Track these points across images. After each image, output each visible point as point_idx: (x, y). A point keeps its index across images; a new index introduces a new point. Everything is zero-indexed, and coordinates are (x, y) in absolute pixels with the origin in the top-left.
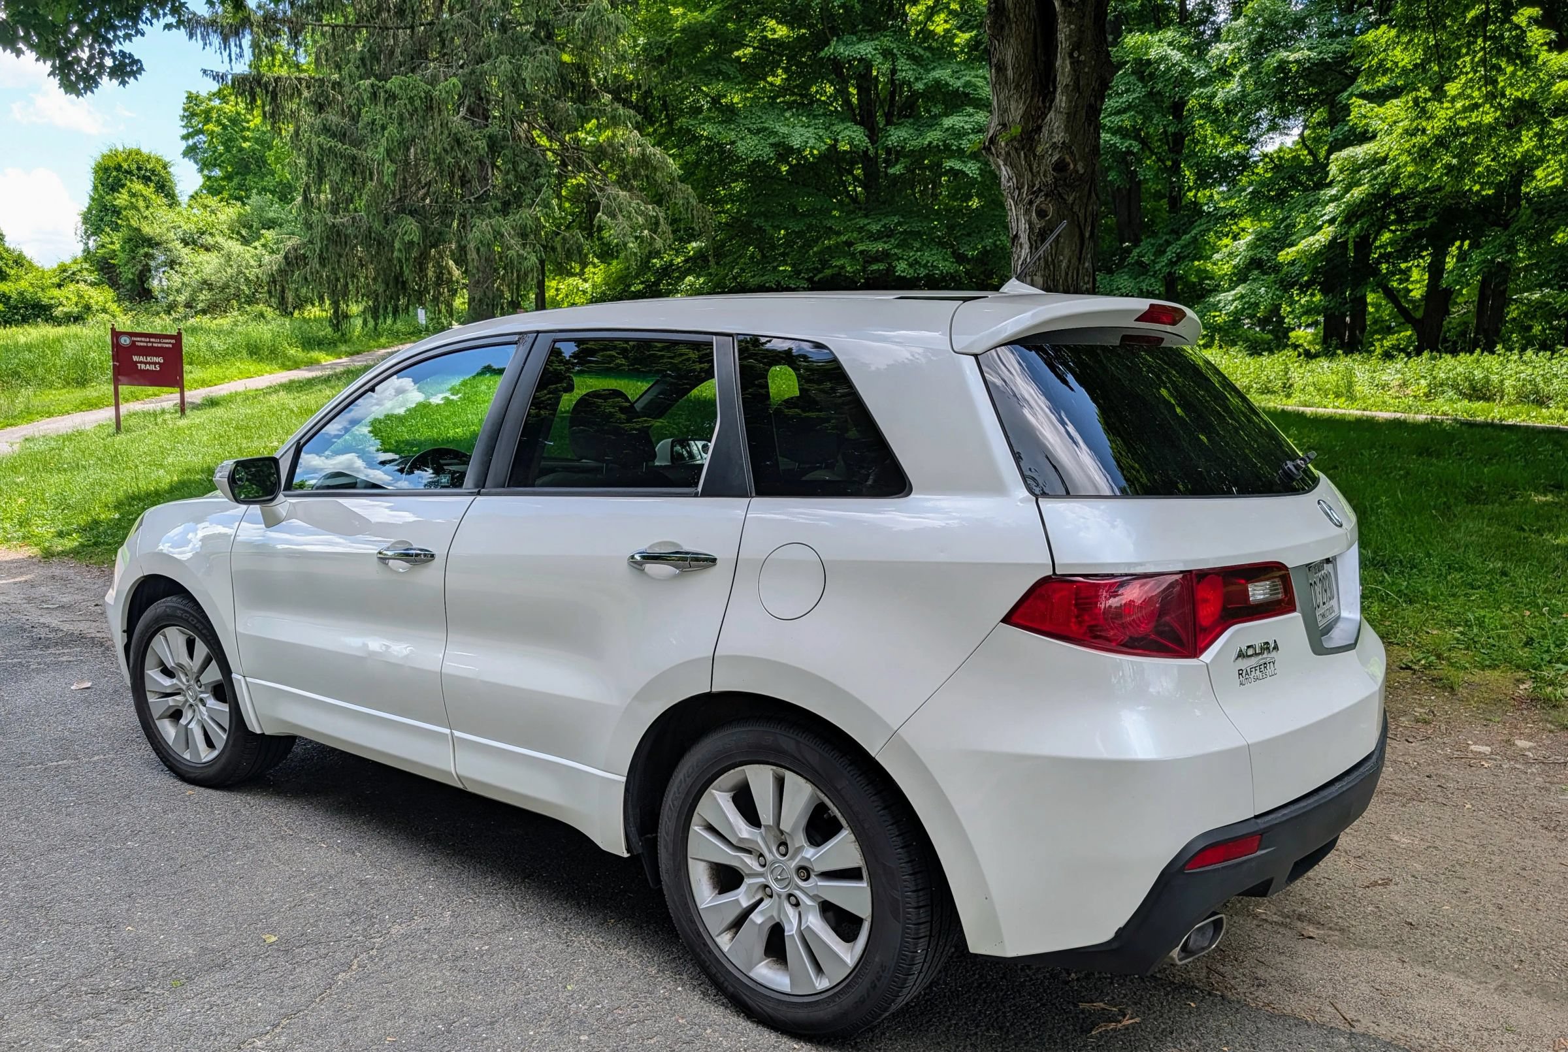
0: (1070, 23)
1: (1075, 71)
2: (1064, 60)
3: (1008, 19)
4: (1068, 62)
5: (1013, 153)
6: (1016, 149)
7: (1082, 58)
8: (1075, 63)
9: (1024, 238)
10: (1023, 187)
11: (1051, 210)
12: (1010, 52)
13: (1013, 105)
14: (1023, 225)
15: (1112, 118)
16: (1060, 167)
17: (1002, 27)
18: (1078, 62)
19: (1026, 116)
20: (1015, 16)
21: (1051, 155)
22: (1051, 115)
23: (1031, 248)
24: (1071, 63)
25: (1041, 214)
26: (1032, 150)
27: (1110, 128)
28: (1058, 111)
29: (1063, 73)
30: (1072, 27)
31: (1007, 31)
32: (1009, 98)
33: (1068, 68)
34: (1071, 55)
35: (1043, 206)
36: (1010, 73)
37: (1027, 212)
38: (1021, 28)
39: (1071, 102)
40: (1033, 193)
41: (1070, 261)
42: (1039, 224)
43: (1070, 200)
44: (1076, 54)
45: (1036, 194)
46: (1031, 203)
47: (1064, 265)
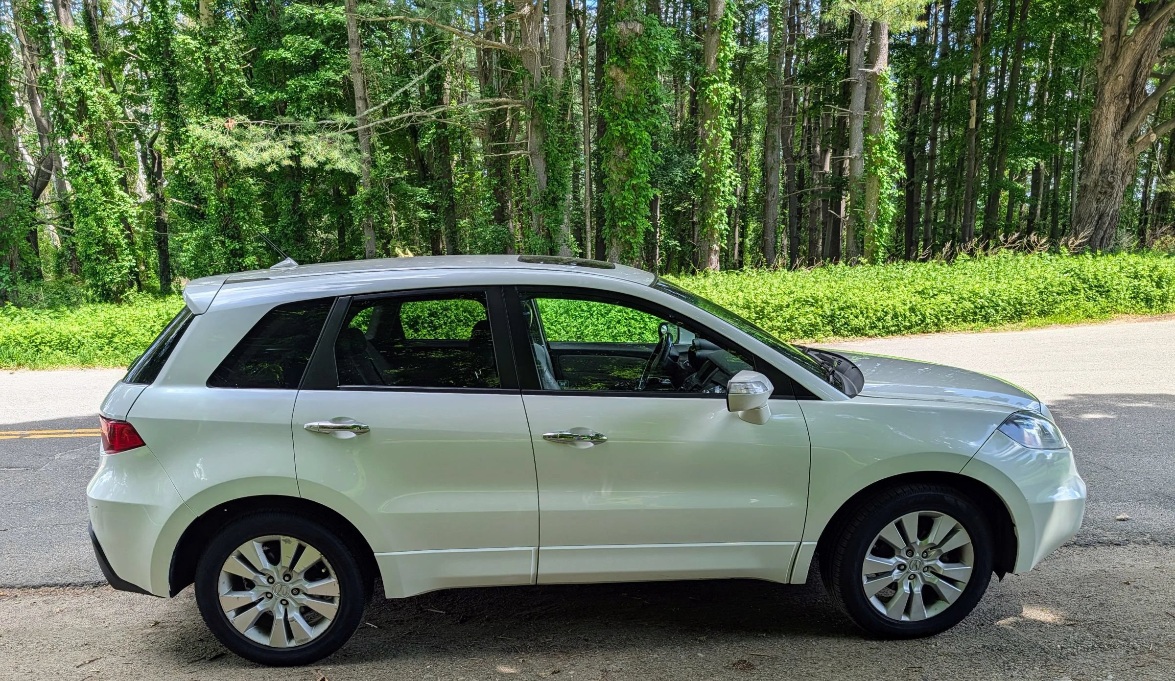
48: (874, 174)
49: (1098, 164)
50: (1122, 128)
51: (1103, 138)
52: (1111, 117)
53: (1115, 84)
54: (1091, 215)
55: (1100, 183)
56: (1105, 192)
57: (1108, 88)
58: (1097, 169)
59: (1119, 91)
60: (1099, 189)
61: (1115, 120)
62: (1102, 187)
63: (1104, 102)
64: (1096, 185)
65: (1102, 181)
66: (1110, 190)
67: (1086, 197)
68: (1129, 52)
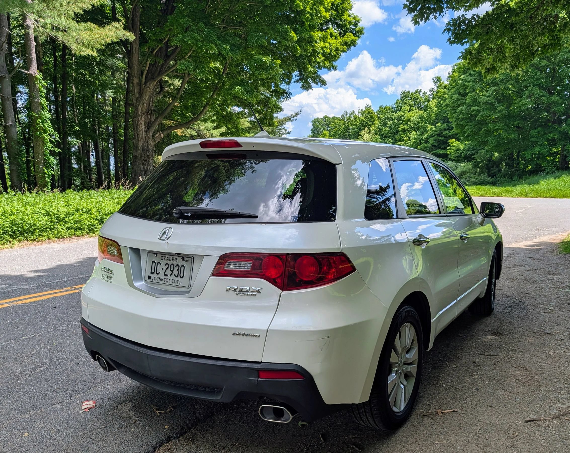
48: (39, 137)
49: (140, 145)
50: (148, 129)
51: (141, 133)
52: (143, 123)
53: (143, 107)
54: (141, 171)
55: (143, 155)
56: (146, 160)
57: (140, 108)
58: (140, 148)
59: (145, 111)
60: (143, 158)
61: (145, 125)
62: (145, 157)
63: (139, 115)
64: (141, 156)
65: (144, 155)
66: (148, 159)
67: (137, 162)
68: (148, 93)
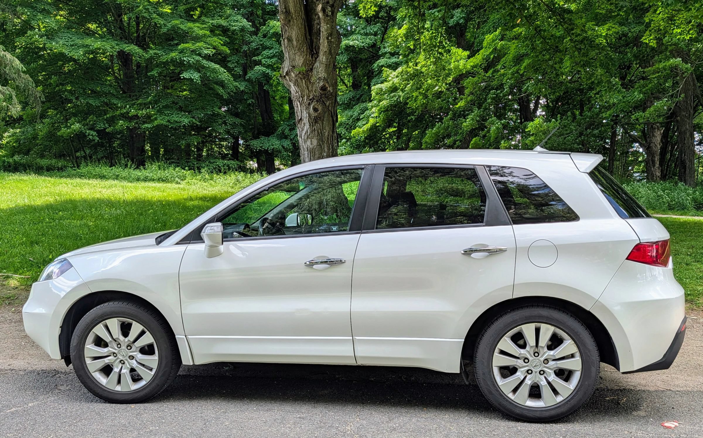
0: (327, 24)
1: (329, 45)
2: (324, 40)
3: (292, 18)
4: (326, 41)
5: (299, 80)
6: (301, 79)
7: (333, 40)
8: (330, 42)
9: (306, 120)
10: (304, 97)
11: (320, 108)
12: (294, 33)
13: (297, 58)
14: (305, 114)
15: (266, 60)
16: (323, 88)
17: (290, 21)
18: (331, 42)
19: (305, 64)
20: (295, 16)
21: (319, 83)
22: (317, 64)
23: (310, 126)
24: (328, 42)
25: (315, 110)
26: (309, 80)
27: (264, 64)
28: (321, 63)
29: (323, 46)
30: (328, 26)
31: (292, 23)
32: (295, 54)
33: (326, 44)
34: (328, 38)
35: (316, 106)
36: (295, 43)
37: (307, 108)
38: (299, 22)
39: (327, 59)
40: (311, 100)
41: (329, 133)
42: (314, 114)
43: (327, 104)
44: (330, 38)
45: (312, 100)
46: (309, 104)
47: (326, 134)
